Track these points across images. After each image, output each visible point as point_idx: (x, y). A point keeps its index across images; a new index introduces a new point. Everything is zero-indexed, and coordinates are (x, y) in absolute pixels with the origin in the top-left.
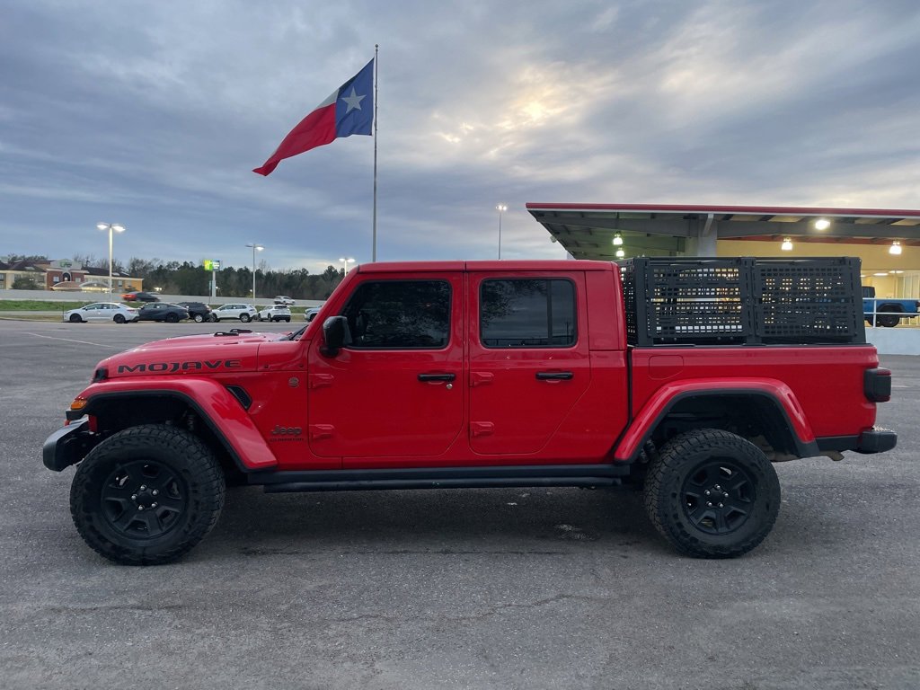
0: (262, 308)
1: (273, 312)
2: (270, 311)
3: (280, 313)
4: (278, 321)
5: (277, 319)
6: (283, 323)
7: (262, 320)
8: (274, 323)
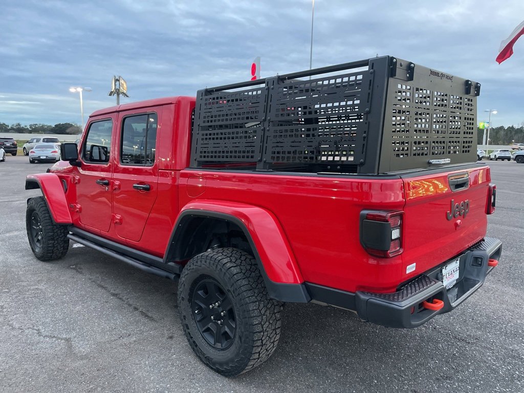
0: (492, 152)
1: (498, 154)
2: (496, 153)
3: (503, 154)
4: (503, 160)
5: (503, 158)
6: (506, 161)
7: (491, 159)
8: (500, 162)
